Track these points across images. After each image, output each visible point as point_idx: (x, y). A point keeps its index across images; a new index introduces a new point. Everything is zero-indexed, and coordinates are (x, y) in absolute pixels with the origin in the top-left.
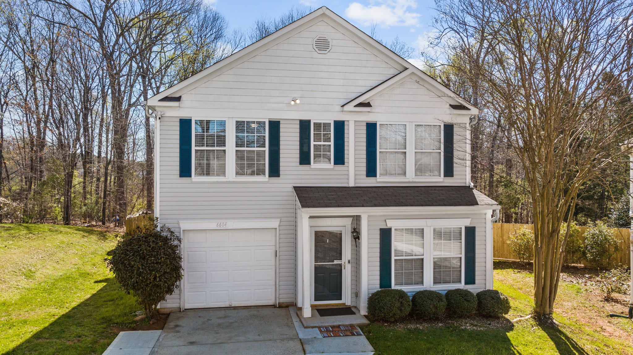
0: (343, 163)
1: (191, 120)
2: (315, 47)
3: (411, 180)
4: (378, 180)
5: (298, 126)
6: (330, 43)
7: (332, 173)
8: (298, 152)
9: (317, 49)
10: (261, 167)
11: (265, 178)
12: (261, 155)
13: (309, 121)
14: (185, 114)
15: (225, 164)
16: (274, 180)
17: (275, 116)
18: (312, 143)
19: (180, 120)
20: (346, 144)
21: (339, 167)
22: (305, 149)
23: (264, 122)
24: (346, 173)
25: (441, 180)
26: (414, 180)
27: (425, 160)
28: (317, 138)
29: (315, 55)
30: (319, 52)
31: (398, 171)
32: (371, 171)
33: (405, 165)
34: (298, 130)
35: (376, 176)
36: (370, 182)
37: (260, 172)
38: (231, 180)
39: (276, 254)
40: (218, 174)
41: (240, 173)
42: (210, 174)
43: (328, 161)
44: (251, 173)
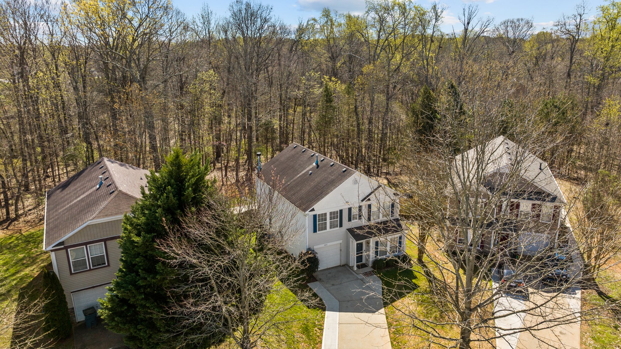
1: (317, 215)
3: (381, 220)
4: (371, 222)
5: (348, 210)
6: (357, 181)
7: (357, 222)
8: (348, 218)
10: (337, 225)
11: (338, 228)
12: (337, 221)
13: (351, 208)
14: (315, 214)
15: (326, 226)
16: (341, 228)
17: (341, 209)
18: (352, 214)
20: (362, 212)
21: (360, 220)
22: (350, 216)
23: (338, 211)
24: (362, 221)
25: (390, 218)
27: (386, 213)
28: (353, 212)
29: (353, 186)
31: (377, 218)
32: (369, 219)
33: (379, 216)
36: (369, 223)
38: (329, 231)
39: (341, 250)
40: (324, 230)
41: (331, 228)
42: (322, 230)
43: (357, 219)
44: (334, 227)
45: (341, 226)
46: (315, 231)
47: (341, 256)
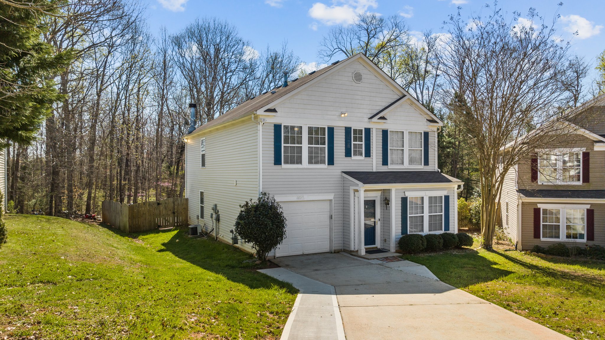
0: (370, 156)
1: (281, 125)
2: (354, 79)
3: (407, 167)
4: (389, 167)
5: (344, 131)
6: (363, 76)
7: (363, 162)
8: (344, 148)
9: (355, 80)
10: (323, 158)
11: (325, 166)
12: (323, 150)
13: (351, 128)
14: (277, 121)
15: (301, 156)
16: (331, 167)
17: (331, 124)
18: (353, 143)
19: (275, 125)
20: (371, 143)
21: (368, 159)
22: (349, 146)
23: (325, 128)
24: (371, 162)
25: (422, 168)
26: (408, 168)
27: (414, 155)
28: (355, 140)
29: (354, 84)
30: (356, 82)
31: (400, 161)
32: (385, 162)
33: (403, 158)
34: (344, 134)
35: (387, 165)
36: (384, 169)
37: (323, 162)
38: (306, 167)
39: (331, 217)
40: (297, 163)
41: (310, 162)
42: (292, 162)
43: (361, 155)
44: (317, 163)
45: (331, 162)
46: (277, 161)
47: (331, 229)
